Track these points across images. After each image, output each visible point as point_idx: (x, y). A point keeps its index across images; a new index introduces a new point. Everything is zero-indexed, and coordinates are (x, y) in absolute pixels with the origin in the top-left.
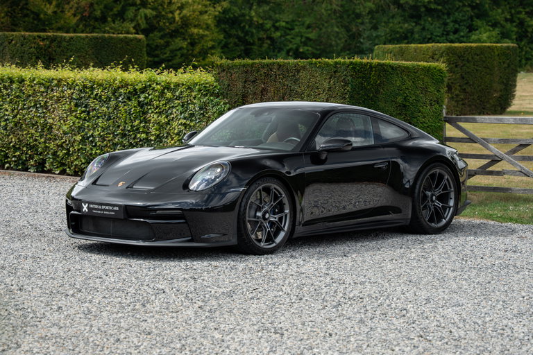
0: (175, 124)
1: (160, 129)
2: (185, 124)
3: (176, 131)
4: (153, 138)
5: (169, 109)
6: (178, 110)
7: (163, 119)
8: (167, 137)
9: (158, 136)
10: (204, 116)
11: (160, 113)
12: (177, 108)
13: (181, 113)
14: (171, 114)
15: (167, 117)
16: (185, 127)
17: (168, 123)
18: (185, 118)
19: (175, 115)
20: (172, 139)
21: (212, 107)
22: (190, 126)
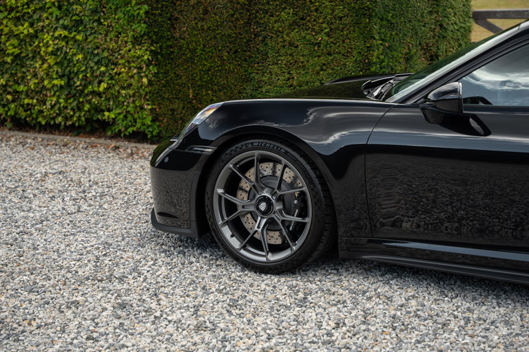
0: (47, 37)
1: (19, 44)
2: (65, 37)
3: (50, 49)
4: (9, 60)
5: (34, 12)
6: (51, 14)
7: (25, 29)
8: (34, 57)
9: (17, 57)
10: (101, 24)
11: (18, 20)
12: (50, 10)
13: (58, 20)
14: (39, 20)
15: (32, 25)
16: (67, 43)
17: (35, 36)
18: (65, 27)
19: (47, 22)
20: (44, 61)
21: (117, 9)
22: (76, 41)
